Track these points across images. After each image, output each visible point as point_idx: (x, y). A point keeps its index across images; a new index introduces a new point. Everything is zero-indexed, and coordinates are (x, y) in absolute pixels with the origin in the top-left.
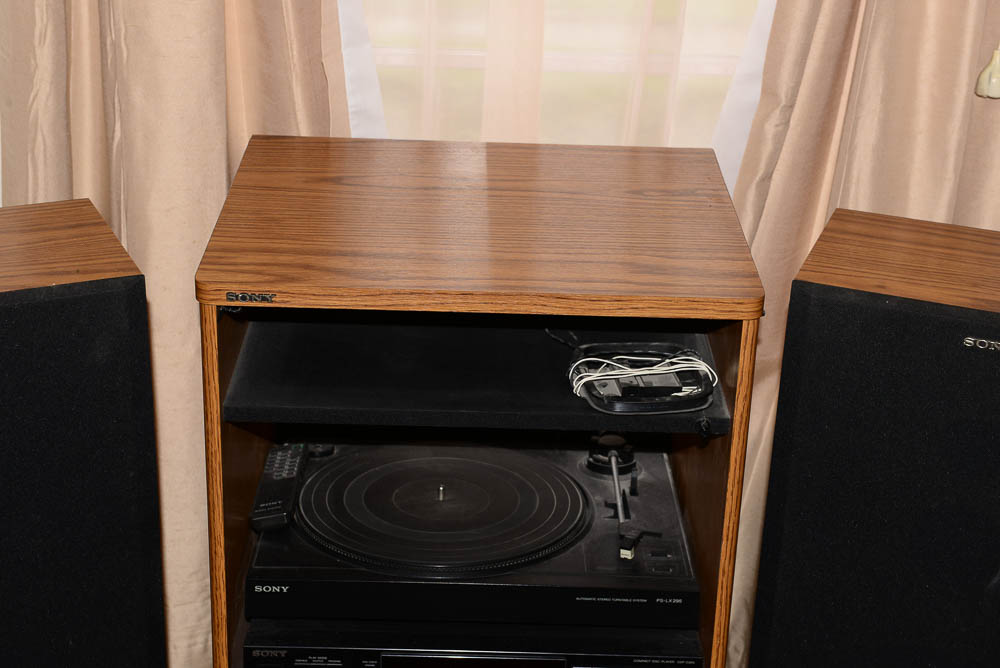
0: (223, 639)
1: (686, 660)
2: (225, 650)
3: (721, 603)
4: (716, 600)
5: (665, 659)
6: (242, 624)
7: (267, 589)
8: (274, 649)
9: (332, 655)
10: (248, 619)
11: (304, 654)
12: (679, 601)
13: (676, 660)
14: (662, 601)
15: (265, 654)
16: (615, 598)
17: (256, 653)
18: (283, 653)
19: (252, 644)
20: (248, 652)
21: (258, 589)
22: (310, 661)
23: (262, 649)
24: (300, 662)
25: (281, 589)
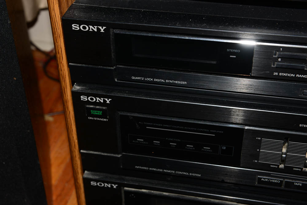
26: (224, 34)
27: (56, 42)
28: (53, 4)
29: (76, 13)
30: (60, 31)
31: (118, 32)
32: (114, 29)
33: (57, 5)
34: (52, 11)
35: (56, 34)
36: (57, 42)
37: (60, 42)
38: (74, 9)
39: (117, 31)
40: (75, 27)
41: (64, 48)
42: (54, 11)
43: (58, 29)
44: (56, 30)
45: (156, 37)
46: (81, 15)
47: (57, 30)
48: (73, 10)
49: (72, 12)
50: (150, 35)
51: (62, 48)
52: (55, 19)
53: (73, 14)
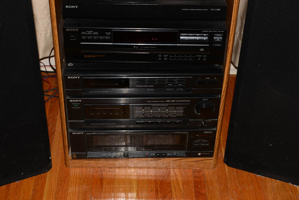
0: (55, 24)
1: (221, 31)
2: (56, 28)
3: (235, 9)
4: (233, 8)
5: (214, 31)
6: (62, 20)
7: (70, 7)
8: (73, 28)
9: (95, 30)
10: (64, 18)
11: (85, 30)
12: (219, 10)
13: (217, 31)
14: (213, 10)
15: (70, 30)
16: (196, 9)
17: (67, 30)
18: (77, 30)
19: (66, 26)
20: (64, 30)
21: (67, 7)
22: (87, 33)
23: (69, 28)
24: (83, 33)
25: (75, 7)
31: (84, 78)
48: (67, 71)
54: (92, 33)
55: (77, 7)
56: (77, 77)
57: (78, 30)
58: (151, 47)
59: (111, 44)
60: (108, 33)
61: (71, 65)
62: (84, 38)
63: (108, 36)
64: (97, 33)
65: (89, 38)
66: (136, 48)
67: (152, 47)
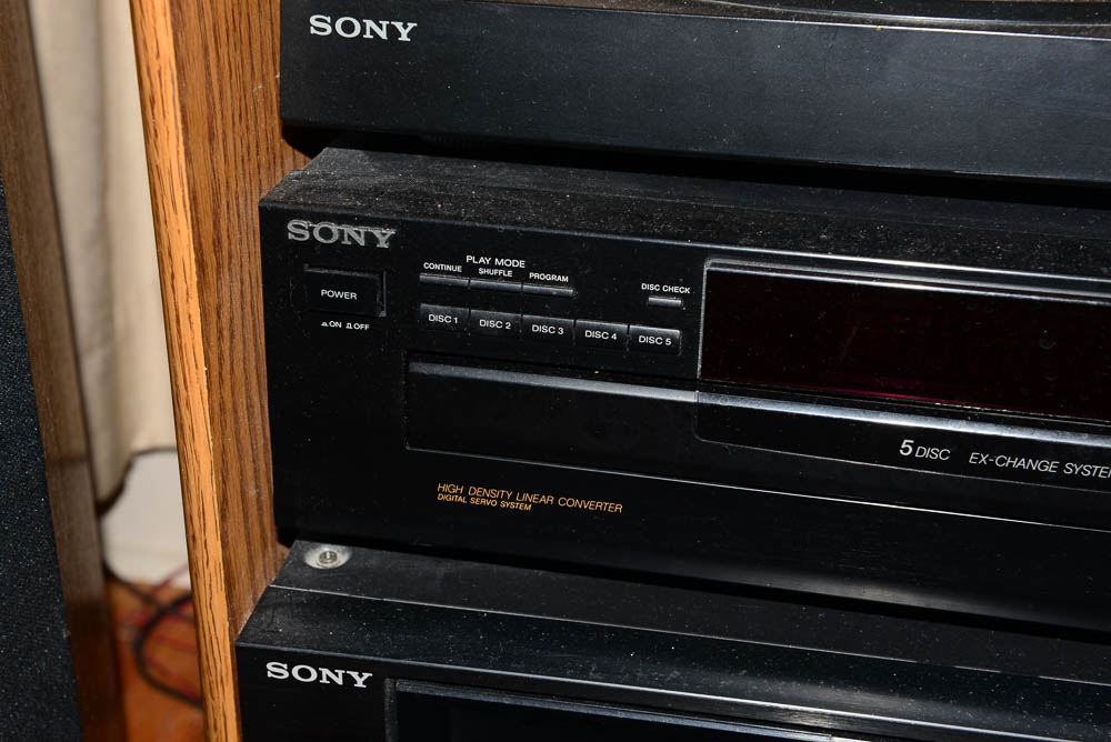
7: (348, 27)
8: (352, 220)
9: (541, 255)
11: (453, 244)
15: (326, 233)
17: (297, 230)
18: (383, 236)
20: (272, 225)
21: (319, 25)
22: (470, 270)
23: (317, 218)
24: (437, 271)
25: (393, 32)
26: (733, 709)
27: (209, 696)
28: (208, 591)
29: (281, 623)
30: (224, 668)
31: (409, 689)
32: (396, 678)
33: (223, 594)
34: (204, 609)
35: (213, 671)
36: (213, 698)
37: (221, 701)
38: (276, 606)
39: (407, 687)
40: (276, 670)
41: (234, 714)
42: (209, 612)
43: (218, 661)
44: (211, 662)
45: (526, 707)
46: (297, 634)
47: (215, 663)
48: (269, 613)
49: (269, 621)
50: (507, 701)
51: (227, 714)
52: (213, 633)
53: (272, 628)
54: (519, 275)
55: (404, 37)
56: (346, 677)
57: (392, 240)
58: (1071, 468)
59: (690, 397)
60: (661, 294)
61: (334, 557)
62: (439, 316)
63: (661, 316)
64: (558, 283)
65: (483, 323)
66: (927, 463)
67: (1087, 470)
